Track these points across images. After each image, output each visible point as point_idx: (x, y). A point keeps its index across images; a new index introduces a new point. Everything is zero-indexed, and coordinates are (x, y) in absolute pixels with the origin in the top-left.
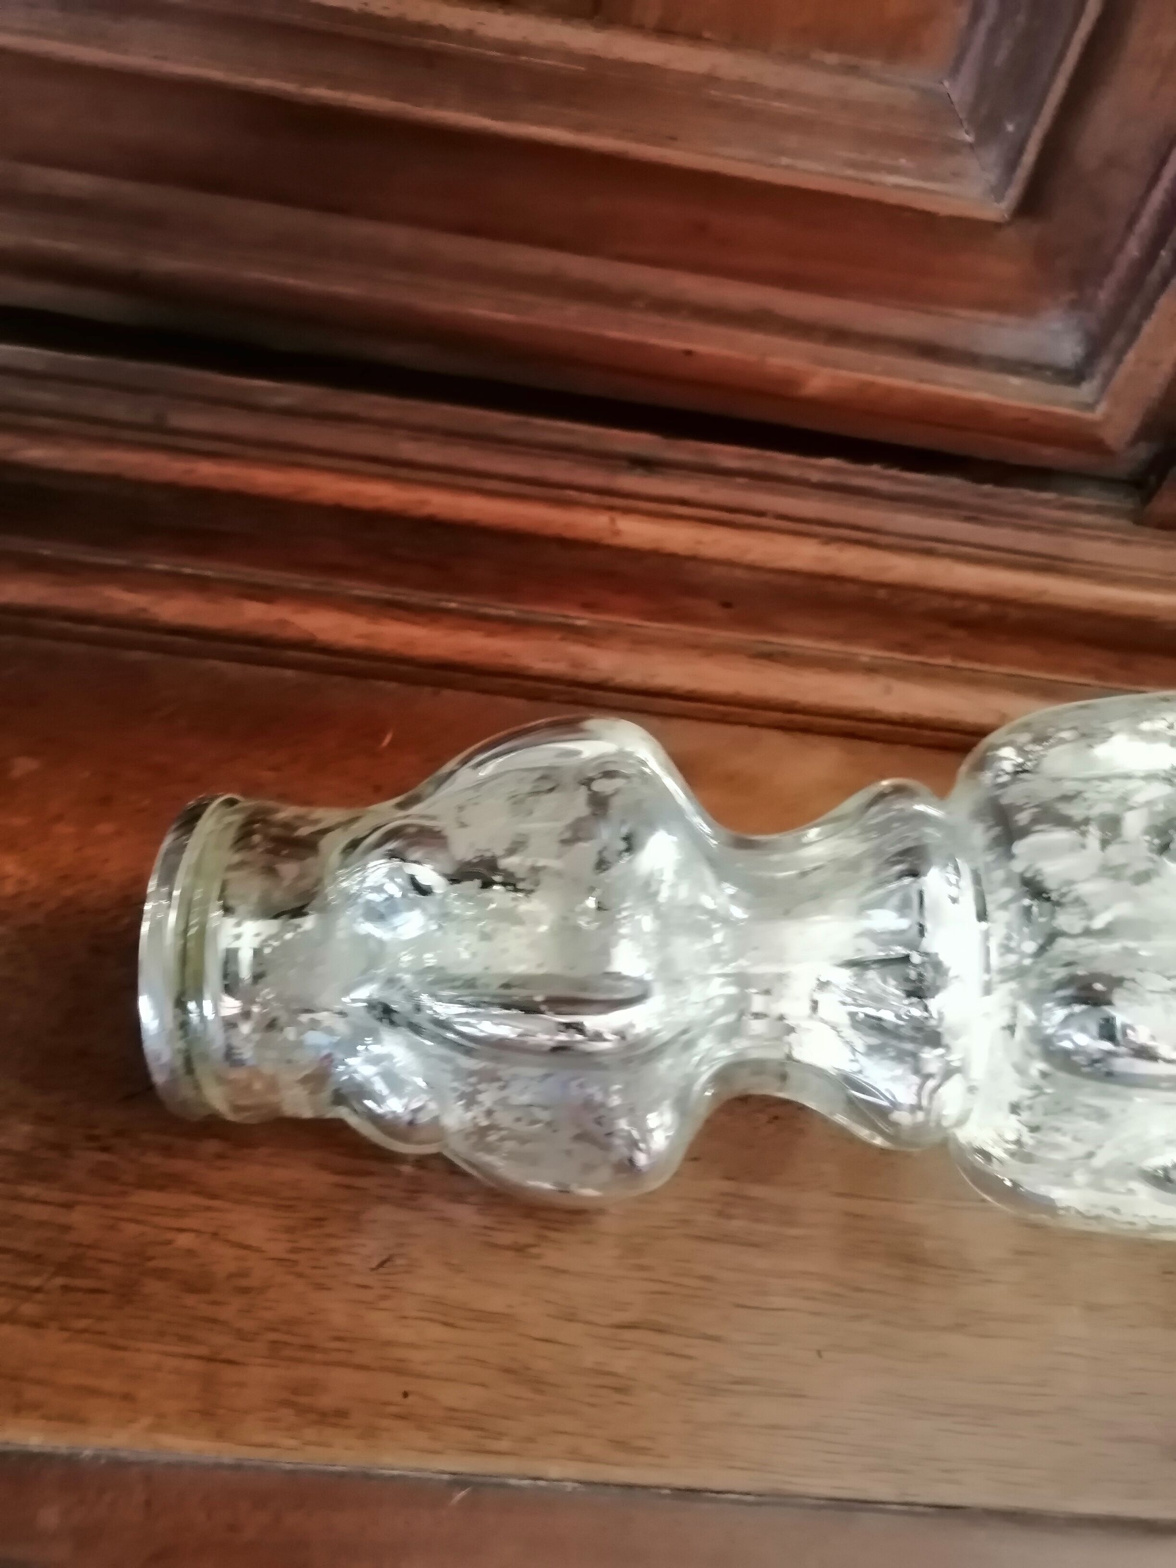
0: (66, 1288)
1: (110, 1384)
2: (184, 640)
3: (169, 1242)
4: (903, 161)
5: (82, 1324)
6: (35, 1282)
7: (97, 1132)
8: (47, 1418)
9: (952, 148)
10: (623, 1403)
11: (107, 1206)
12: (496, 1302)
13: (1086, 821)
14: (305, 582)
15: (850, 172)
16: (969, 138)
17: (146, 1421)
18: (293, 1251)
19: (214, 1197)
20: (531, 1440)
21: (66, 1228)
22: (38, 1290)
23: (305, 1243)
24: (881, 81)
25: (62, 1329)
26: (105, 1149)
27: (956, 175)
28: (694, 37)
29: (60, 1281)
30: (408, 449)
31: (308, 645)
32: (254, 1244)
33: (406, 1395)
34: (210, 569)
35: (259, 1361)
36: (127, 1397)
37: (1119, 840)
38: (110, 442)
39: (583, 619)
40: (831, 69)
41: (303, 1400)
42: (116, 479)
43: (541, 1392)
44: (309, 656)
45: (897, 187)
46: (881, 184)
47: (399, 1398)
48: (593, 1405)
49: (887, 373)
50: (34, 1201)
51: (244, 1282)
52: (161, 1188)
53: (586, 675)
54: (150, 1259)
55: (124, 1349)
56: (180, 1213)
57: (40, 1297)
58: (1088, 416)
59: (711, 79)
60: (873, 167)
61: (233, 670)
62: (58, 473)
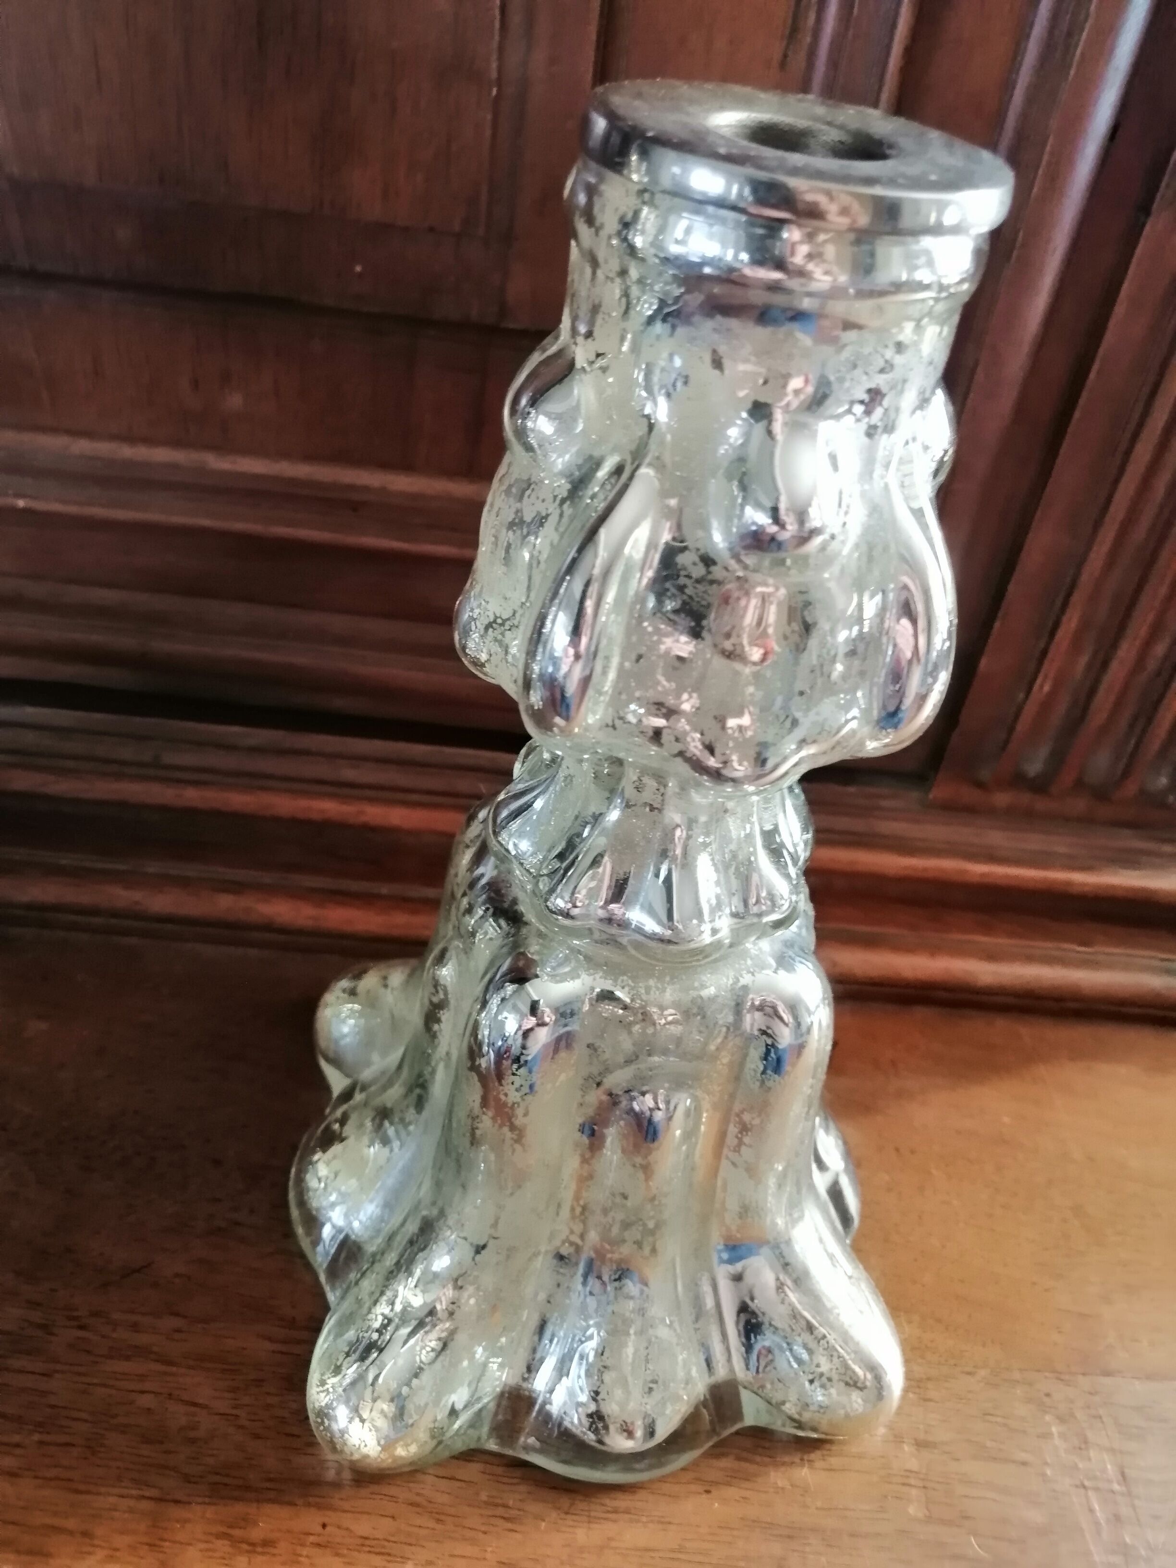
0: (41, 1443)
1: (71, 1523)
2: (169, 926)
3: (132, 1403)
5: (53, 1472)
6: (16, 1438)
7: (75, 1314)
8: (18, 1552)
11: (79, 1374)
14: (267, 878)
17: (100, 1554)
18: (235, 1407)
19: (170, 1363)
21: (44, 1393)
22: (17, 1445)
23: (246, 1400)
25: (36, 1477)
26: (81, 1327)
29: (36, 1437)
30: (349, 774)
31: (269, 927)
32: (201, 1401)
33: (324, 1526)
34: (191, 870)
35: (200, 1500)
36: (85, 1534)
38: (119, 776)
41: (237, 1532)
42: (123, 805)
44: (267, 936)
47: (319, 1529)
50: (20, 1371)
51: (192, 1434)
52: (128, 1358)
54: (115, 1416)
55: (88, 1492)
56: (142, 1377)
57: (18, 1451)
61: (209, 951)
62: (77, 801)
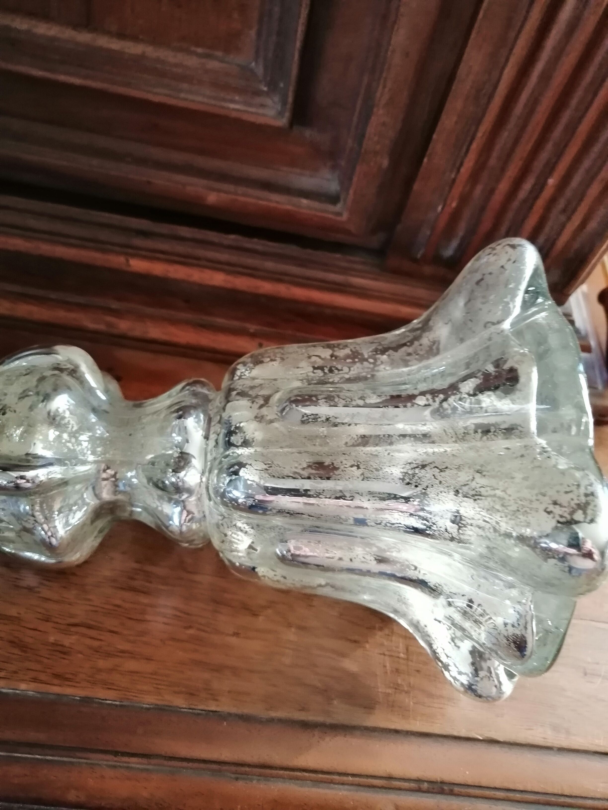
4: (237, 98)
9: (258, 93)
10: (64, 659)
12: (13, 612)
13: (257, 396)
15: (213, 102)
16: (265, 89)
20: (15, 672)
24: (222, 61)
27: (262, 106)
28: (135, 38)
37: (267, 405)
39: (115, 305)
40: (199, 56)
43: (25, 652)
45: (234, 110)
46: (228, 108)
48: (48, 659)
49: (244, 195)
53: (115, 331)
58: (339, 218)
59: (143, 56)
60: (224, 100)
